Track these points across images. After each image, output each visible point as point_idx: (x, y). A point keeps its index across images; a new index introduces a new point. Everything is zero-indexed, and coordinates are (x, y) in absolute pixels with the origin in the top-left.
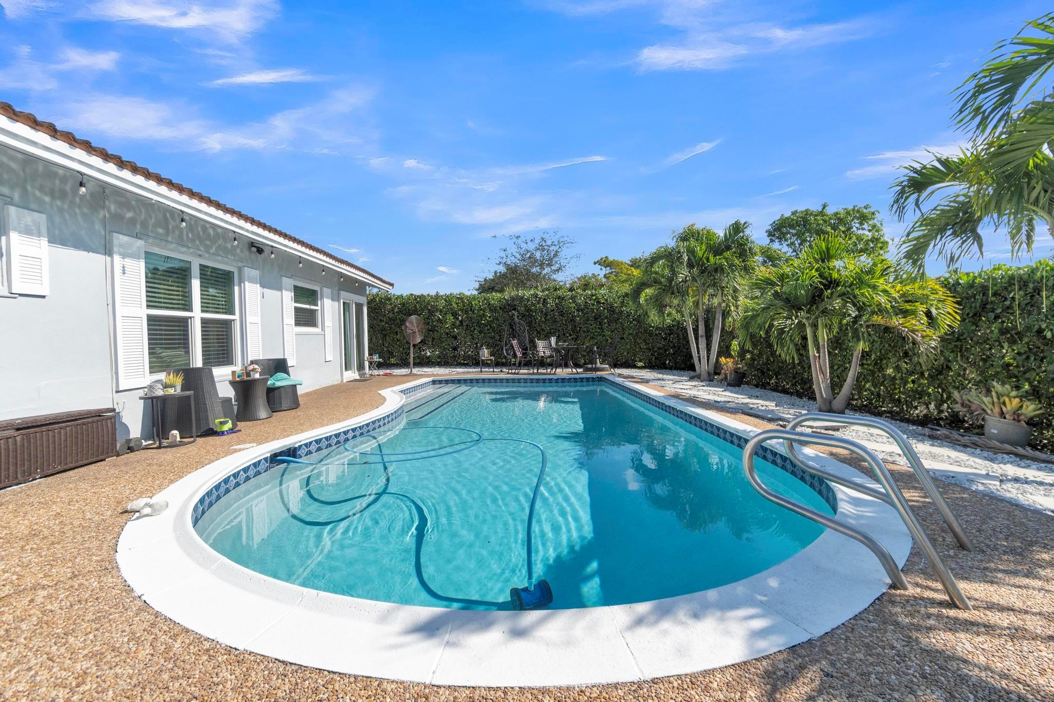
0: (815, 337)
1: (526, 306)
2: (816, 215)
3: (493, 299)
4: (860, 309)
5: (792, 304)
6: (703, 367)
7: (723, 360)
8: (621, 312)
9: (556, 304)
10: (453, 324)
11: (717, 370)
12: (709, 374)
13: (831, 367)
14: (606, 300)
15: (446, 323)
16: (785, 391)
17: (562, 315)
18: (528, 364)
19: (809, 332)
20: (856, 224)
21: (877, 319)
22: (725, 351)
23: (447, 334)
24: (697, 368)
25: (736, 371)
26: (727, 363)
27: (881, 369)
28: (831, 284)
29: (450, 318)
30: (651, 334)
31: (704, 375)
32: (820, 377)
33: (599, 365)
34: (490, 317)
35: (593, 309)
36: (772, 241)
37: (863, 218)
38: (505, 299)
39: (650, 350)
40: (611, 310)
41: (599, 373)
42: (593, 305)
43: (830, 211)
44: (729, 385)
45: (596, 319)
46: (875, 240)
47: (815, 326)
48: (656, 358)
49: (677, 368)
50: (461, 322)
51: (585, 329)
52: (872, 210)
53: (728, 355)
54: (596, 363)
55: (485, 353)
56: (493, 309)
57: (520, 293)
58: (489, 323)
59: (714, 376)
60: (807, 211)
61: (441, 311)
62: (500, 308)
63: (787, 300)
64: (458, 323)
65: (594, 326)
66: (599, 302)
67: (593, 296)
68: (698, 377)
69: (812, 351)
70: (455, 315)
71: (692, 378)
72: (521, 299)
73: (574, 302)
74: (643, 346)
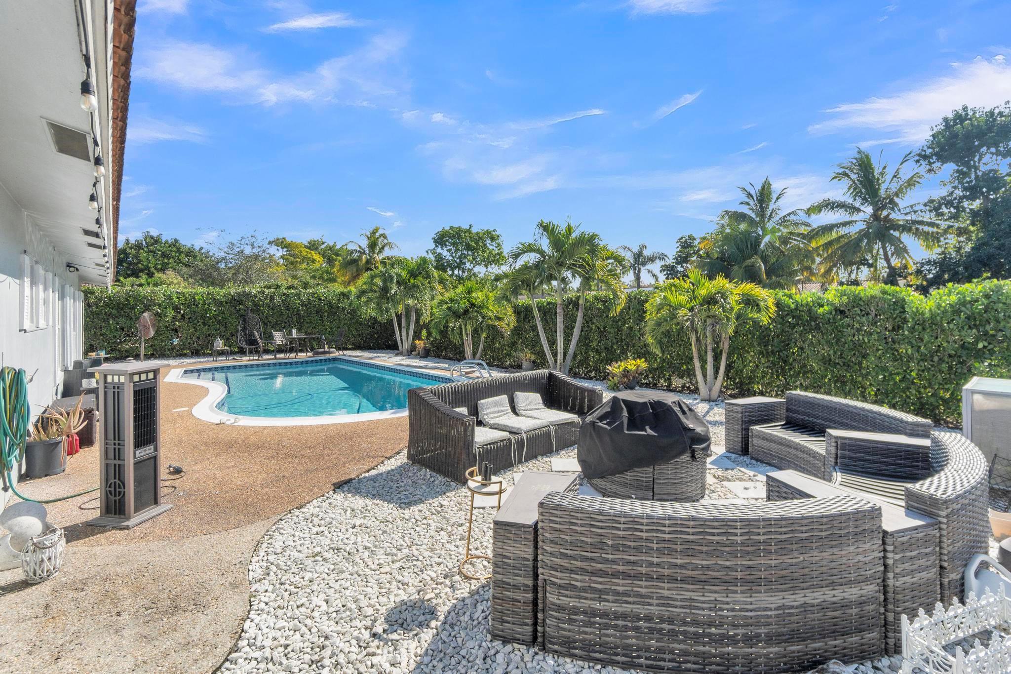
0: (466, 329)
1: (253, 301)
2: (465, 232)
3: (218, 294)
4: (483, 318)
5: (457, 315)
6: (405, 346)
7: (417, 342)
8: (338, 307)
9: (282, 300)
10: (174, 318)
11: (413, 348)
12: (408, 351)
13: (473, 344)
14: (326, 298)
15: (165, 316)
16: (450, 359)
17: (288, 310)
18: (267, 351)
19: (463, 327)
20: (488, 241)
21: (490, 322)
22: (417, 336)
23: (167, 327)
24: (400, 347)
25: (425, 348)
26: (420, 344)
27: (494, 344)
28: (473, 305)
29: (171, 313)
30: (361, 324)
31: (405, 352)
32: (468, 349)
33: (326, 349)
34: (215, 311)
35: (315, 305)
36: (437, 246)
37: (493, 239)
38: (230, 294)
39: (359, 335)
40: (330, 305)
41: (331, 355)
42: (315, 301)
43: (474, 230)
44: (421, 357)
45: (317, 312)
46: (499, 254)
47: (466, 325)
48: (364, 342)
49: (379, 349)
50: (182, 315)
51: (308, 321)
52: (497, 233)
53: (420, 339)
54: (324, 348)
55: (219, 344)
56: (219, 304)
57: (247, 289)
58: (215, 317)
59: (411, 352)
60: (459, 227)
61: (160, 305)
62: (226, 303)
63: (454, 313)
64: (179, 316)
65: (315, 318)
66: (320, 299)
67: (314, 294)
68: (401, 354)
69: (465, 337)
70: (176, 309)
71: (397, 355)
72: (249, 295)
73: (299, 299)
74: (355, 333)
